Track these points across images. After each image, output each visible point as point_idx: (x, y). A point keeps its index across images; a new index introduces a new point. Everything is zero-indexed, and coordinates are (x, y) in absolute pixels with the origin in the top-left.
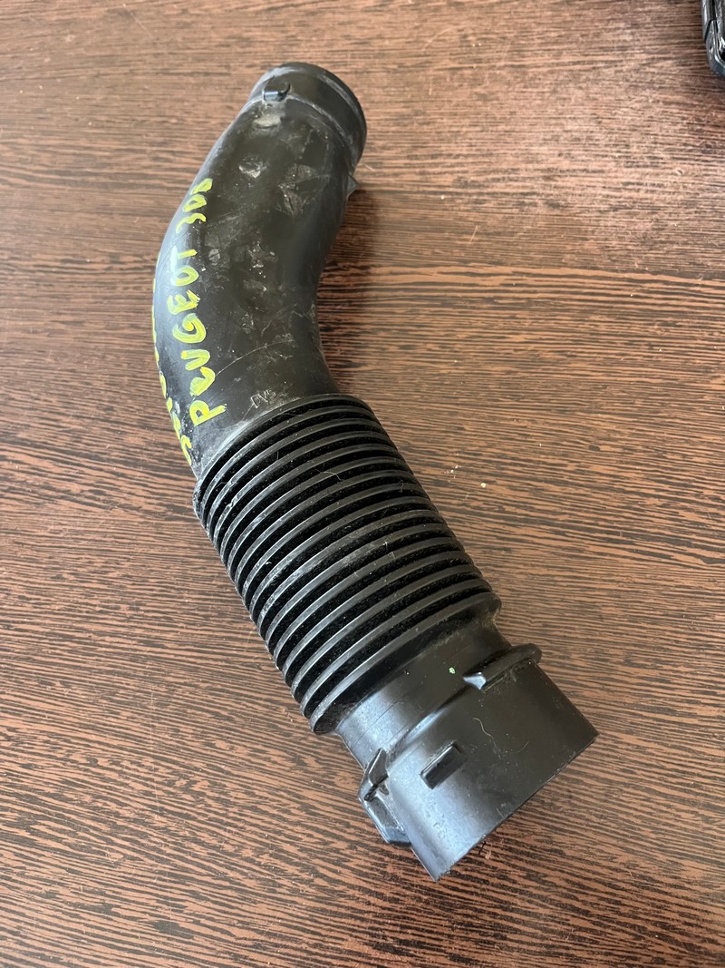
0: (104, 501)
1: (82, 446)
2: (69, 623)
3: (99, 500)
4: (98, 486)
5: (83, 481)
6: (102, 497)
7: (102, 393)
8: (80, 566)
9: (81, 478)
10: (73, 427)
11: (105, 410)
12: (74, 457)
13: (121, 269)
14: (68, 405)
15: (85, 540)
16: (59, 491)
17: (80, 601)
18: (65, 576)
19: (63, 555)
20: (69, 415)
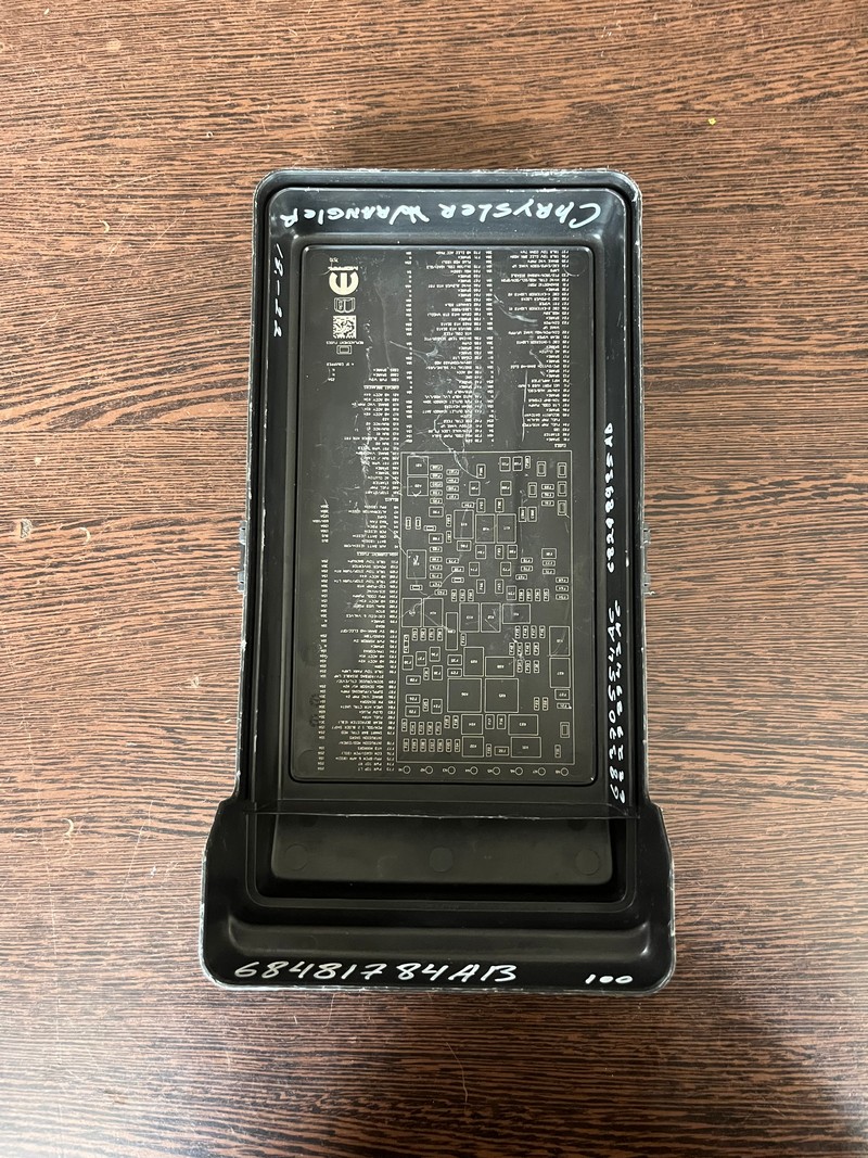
0: (818, 791)
1: (769, 730)
2: (830, 931)
3: (813, 790)
4: (806, 775)
5: (787, 771)
6: (815, 787)
7: (771, 663)
8: (819, 867)
9: (782, 767)
10: (750, 708)
11: (781, 683)
12: (764, 745)
13: (736, 501)
14: (733, 683)
15: (813, 837)
16: (761, 787)
17: (834, 904)
18: (805, 880)
19: (795, 858)
20: (739, 696)
